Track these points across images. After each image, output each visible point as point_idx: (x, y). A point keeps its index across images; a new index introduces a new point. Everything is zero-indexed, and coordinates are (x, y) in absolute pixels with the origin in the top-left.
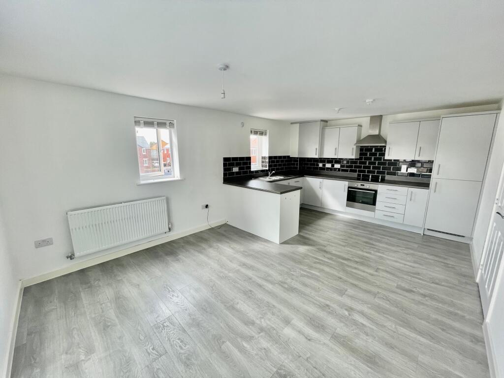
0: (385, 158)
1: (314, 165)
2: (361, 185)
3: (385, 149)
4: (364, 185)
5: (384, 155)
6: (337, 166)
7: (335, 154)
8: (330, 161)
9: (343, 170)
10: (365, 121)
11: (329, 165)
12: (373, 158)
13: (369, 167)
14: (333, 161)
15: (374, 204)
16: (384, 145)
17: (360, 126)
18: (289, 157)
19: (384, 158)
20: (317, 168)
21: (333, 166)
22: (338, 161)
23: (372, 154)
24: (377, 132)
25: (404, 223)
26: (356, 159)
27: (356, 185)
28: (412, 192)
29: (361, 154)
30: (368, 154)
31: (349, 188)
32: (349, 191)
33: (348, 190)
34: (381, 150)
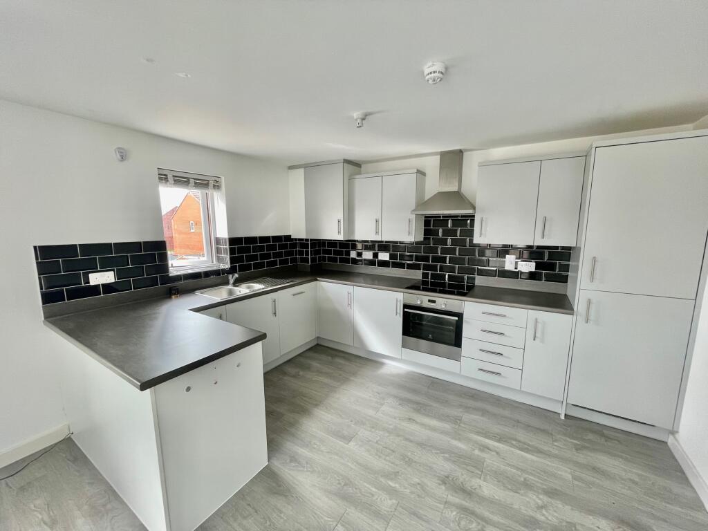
0: (474, 242)
1: (340, 253)
2: (430, 301)
3: (473, 221)
4: (434, 302)
5: (470, 233)
6: (384, 256)
7: (377, 233)
8: (369, 245)
9: (396, 265)
10: (432, 165)
11: (368, 255)
12: (449, 241)
13: (443, 260)
14: (374, 245)
15: (458, 343)
16: (470, 212)
17: (421, 173)
18: (288, 238)
19: (471, 241)
20: (347, 261)
21: (375, 255)
22: (384, 246)
23: (446, 233)
24: (454, 188)
25: (522, 389)
26: (417, 243)
27: (419, 302)
28: (536, 321)
29: (427, 232)
30: (441, 231)
31: (405, 306)
32: (406, 315)
33: (404, 312)
34: (465, 223)
